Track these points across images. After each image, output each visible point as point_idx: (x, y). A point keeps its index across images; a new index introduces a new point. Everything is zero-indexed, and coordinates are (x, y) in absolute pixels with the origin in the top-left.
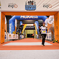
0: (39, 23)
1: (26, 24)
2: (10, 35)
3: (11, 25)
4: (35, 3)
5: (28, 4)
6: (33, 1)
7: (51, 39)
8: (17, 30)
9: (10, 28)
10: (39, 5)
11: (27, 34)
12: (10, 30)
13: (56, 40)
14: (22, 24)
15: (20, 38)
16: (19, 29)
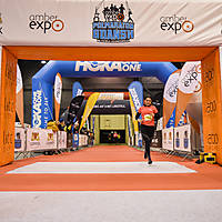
0: (144, 90)
1: (97, 94)
2: (35, 135)
3: (38, 94)
4: (130, 13)
5: (102, 19)
6: (122, 8)
7: (189, 150)
8: (60, 114)
9: (34, 107)
10: (146, 22)
11: (101, 131)
12: (37, 116)
13: (210, 155)
14: (80, 92)
15: (72, 146)
16: (70, 111)
